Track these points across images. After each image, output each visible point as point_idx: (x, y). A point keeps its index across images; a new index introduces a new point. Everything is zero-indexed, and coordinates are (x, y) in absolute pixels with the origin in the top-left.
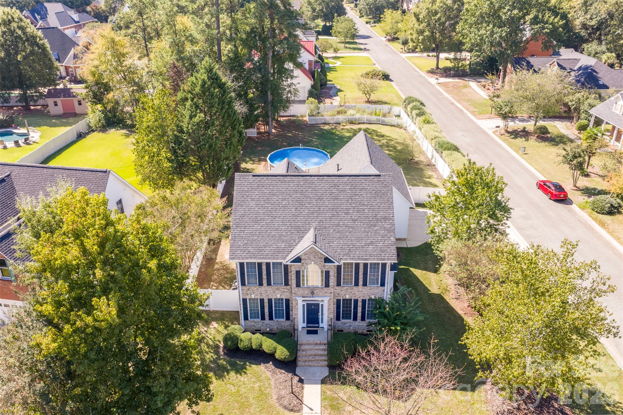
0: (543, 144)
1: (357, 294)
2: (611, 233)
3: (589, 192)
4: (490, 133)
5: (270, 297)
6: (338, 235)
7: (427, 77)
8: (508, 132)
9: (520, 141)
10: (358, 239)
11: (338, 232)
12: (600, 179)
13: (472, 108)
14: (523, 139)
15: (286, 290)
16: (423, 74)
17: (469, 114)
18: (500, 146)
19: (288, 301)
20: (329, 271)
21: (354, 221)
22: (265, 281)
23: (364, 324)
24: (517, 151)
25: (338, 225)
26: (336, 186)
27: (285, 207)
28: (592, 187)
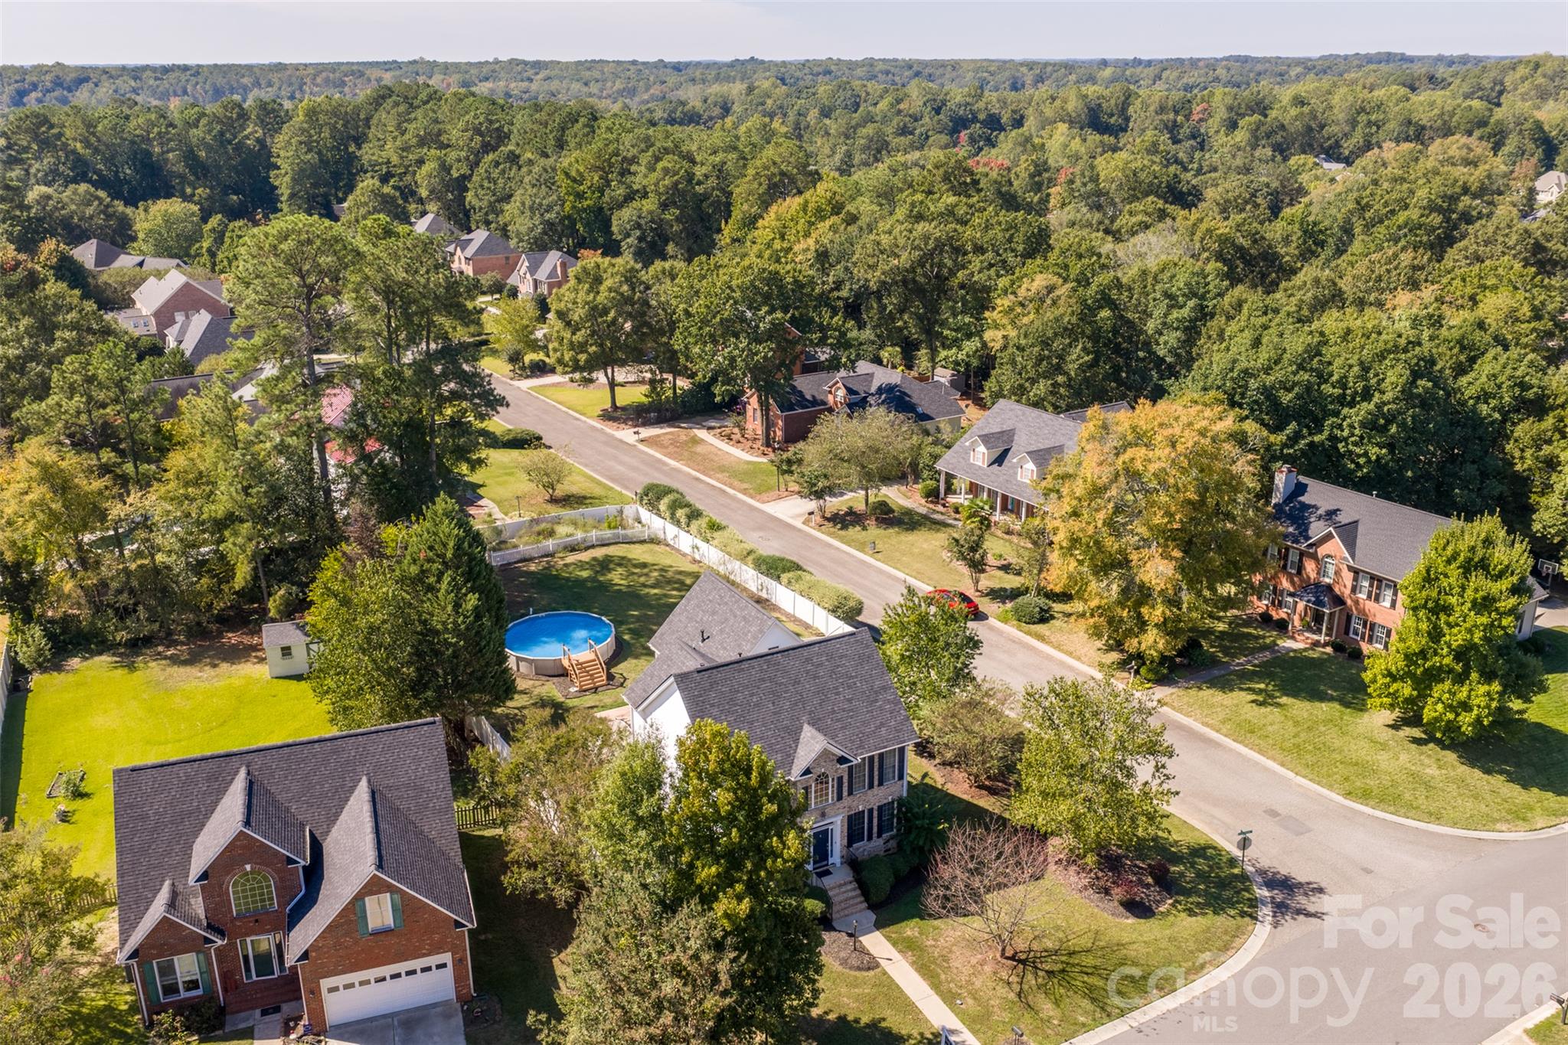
0: (891, 531)
1: (872, 800)
2: (1058, 647)
3: (999, 595)
4: (799, 524)
6: (839, 725)
7: (608, 430)
8: (828, 520)
9: (854, 532)
10: (864, 723)
11: (838, 720)
12: (1000, 573)
13: (736, 483)
14: (858, 528)
16: (598, 425)
17: (740, 496)
18: (830, 546)
20: (842, 777)
21: (850, 701)
23: (881, 841)
24: (862, 551)
25: (834, 712)
26: (808, 660)
27: (757, 705)
28: (998, 586)
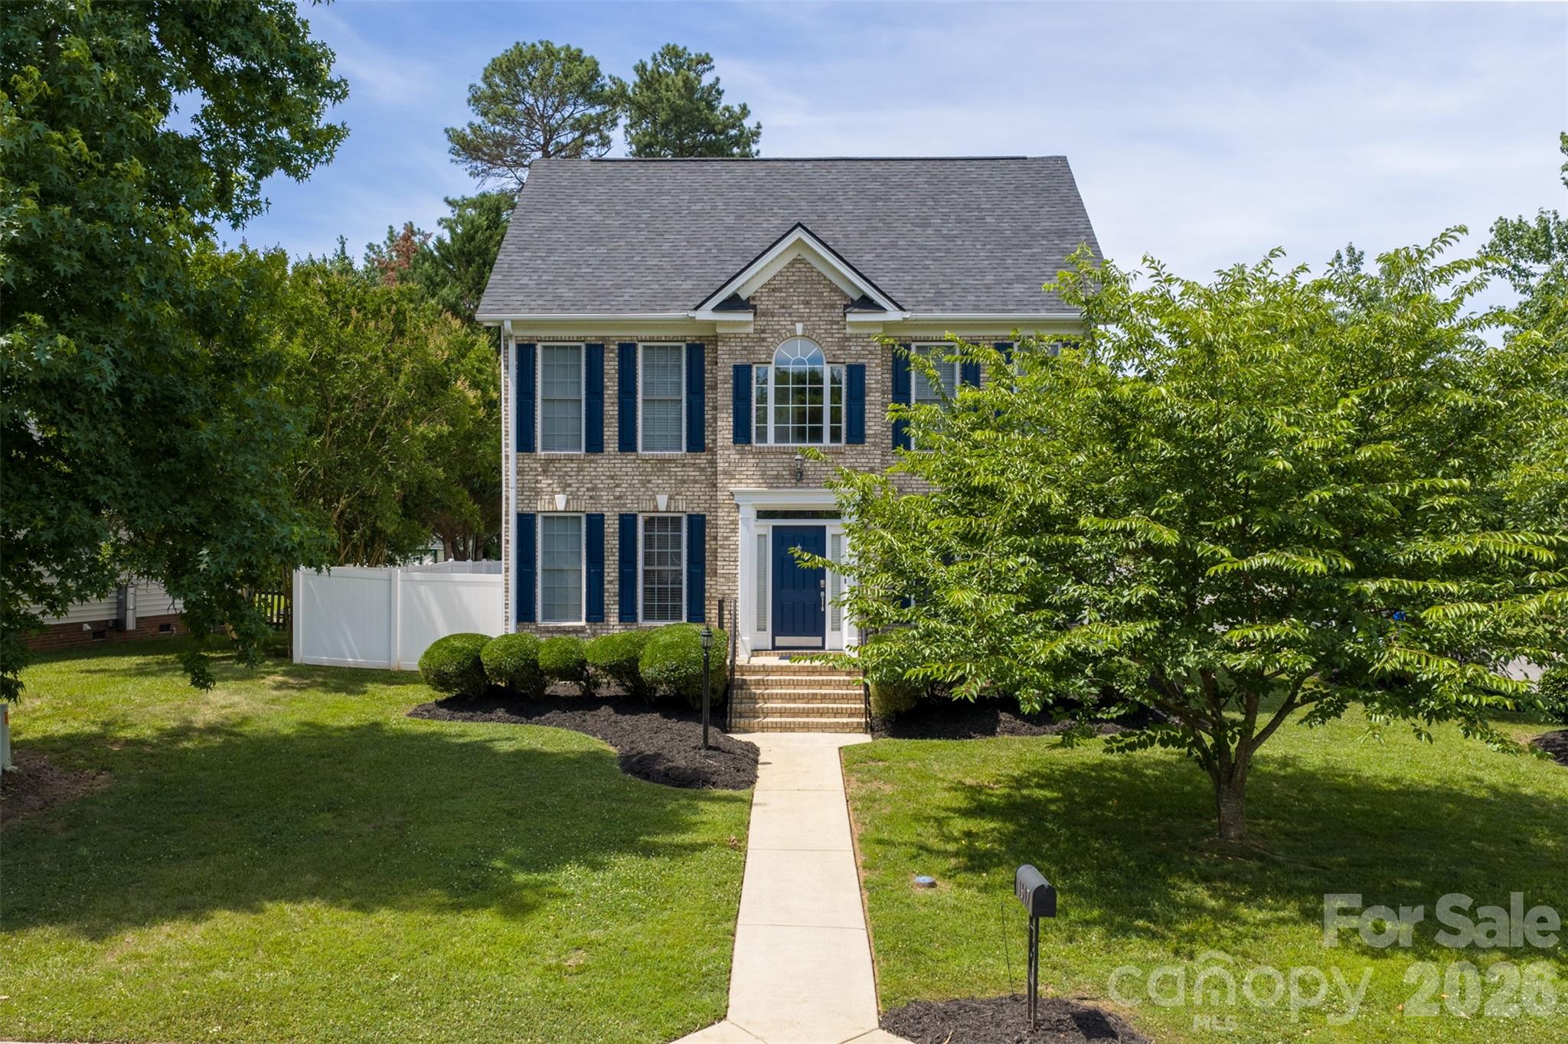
5: (630, 507)
15: (693, 473)
19: (698, 524)
20: (862, 367)
22: (611, 433)
